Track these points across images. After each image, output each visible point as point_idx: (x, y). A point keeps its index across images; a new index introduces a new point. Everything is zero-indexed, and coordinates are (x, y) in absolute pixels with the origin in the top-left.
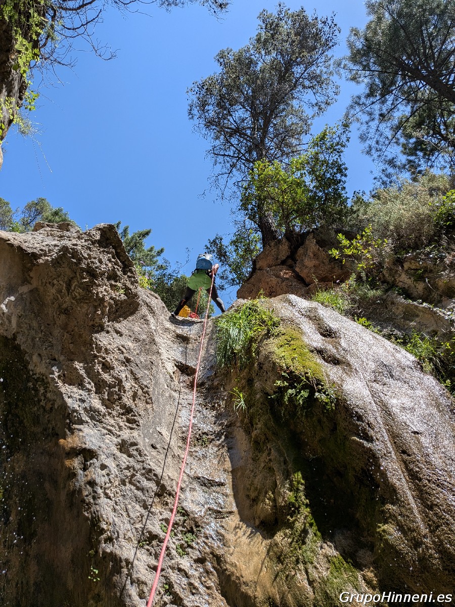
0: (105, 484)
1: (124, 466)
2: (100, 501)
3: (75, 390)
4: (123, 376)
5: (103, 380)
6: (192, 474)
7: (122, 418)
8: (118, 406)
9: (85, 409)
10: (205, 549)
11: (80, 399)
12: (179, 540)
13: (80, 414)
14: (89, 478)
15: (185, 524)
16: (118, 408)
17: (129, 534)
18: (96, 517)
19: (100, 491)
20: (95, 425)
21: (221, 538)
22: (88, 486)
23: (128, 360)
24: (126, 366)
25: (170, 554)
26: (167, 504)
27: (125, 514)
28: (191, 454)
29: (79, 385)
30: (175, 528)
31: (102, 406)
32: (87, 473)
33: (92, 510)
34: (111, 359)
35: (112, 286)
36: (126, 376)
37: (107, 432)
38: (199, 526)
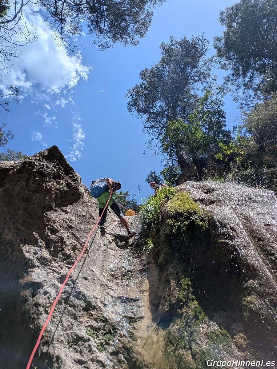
0: (46, 304)
2: (41, 317)
3: (32, 247)
4: (65, 236)
5: (51, 240)
6: (116, 295)
7: (63, 262)
8: (61, 254)
9: (37, 258)
10: (119, 344)
11: (34, 253)
12: (100, 340)
13: (33, 261)
14: (35, 301)
15: (105, 328)
16: (61, 256)
17: (62, 338)
18: (38, 327)
19: (41, 309)
20: (43, 267)
21: (132, 335)
22: (34, 307)
23: (70, 227)
24: (69, 230)
25: (91, 350)
26: (92, 315)
28: (117, 284)
29: (35, 244)
30: (98, 332)
31: (50, 255)
32: (35, 298)
33: (35, 323)
34: (57, 226)
35: (57, 182)
36: (68, 236)
37: (52, 271)
38: (116, 329)
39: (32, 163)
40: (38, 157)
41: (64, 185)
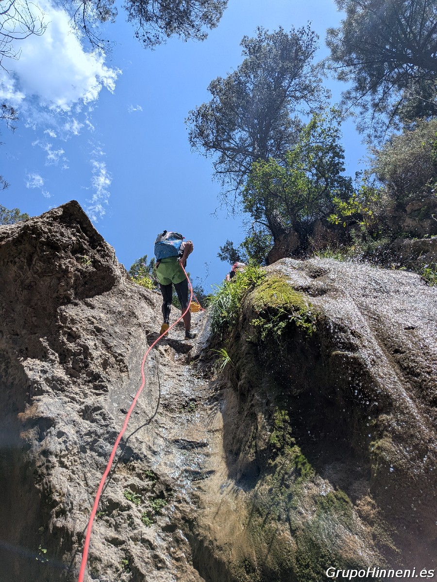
0: (61, 452)
1: (84, 431)
2: (53, 472)
3: (38, 362)
4: (91, 344)
5: (68, 350)
6: (170, 437)
7: (88, 385)
8: (84, 373)
9: (47, 380)
10: (176, 514)
11: (42, 371)
12: (146, 507)
13: (40, 384)
14: (44, 447)
15: (154, 489)
16: (85, 375)
17: (86, 505)
18: (47, 488)
19: (53, 459)
20: (56, 394)
21: (196, 500)
22: (42, 456)
23: (99, 330)
24: (96, 335)
25: (133, 523)
26: (134, 469)
27: (82, 483)
28: (173, 419)
29: (43, 357)
30: (143, 495)
31: (66, 375)
32: (43, 443)
33: (44, 481)
34: (77, 329)
35: (78, 259)
36: (95, 345)
37: (70, 400)
38: (171, 490)
39: (37, 228)
40: (47, 218)
41: (89, 263)
